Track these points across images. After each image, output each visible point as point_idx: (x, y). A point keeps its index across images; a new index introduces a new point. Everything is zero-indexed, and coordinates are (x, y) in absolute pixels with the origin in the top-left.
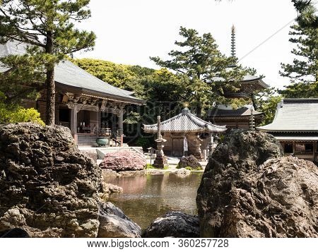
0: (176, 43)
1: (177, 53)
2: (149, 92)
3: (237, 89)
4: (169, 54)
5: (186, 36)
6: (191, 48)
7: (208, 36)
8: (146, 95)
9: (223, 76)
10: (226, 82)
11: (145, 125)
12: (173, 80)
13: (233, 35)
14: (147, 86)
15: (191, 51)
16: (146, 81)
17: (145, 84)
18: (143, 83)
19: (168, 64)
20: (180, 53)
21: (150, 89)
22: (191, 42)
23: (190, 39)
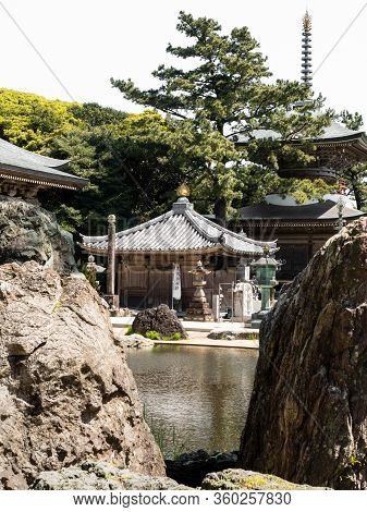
0: (170, 49)
1: (174, 73)
2: (106, 163)
3: (309, 158)
4: (154, 74)
5: (191, 33)
6: (204, 62)
7: (242, 35)
8: (96, 167)
9: (277, 127)
10: (283, 143)
11: (85, 237)
12: (155, 133)
13: (306, 34)
14: (101, 148)
15: (204, 69)
16: (101, 138)
17: (98, 144)
18: (92, 141)
19: (152, 99)
20: (179, 73)
21: (106, 156)
22: (202, 48)
23: (201, 41)
